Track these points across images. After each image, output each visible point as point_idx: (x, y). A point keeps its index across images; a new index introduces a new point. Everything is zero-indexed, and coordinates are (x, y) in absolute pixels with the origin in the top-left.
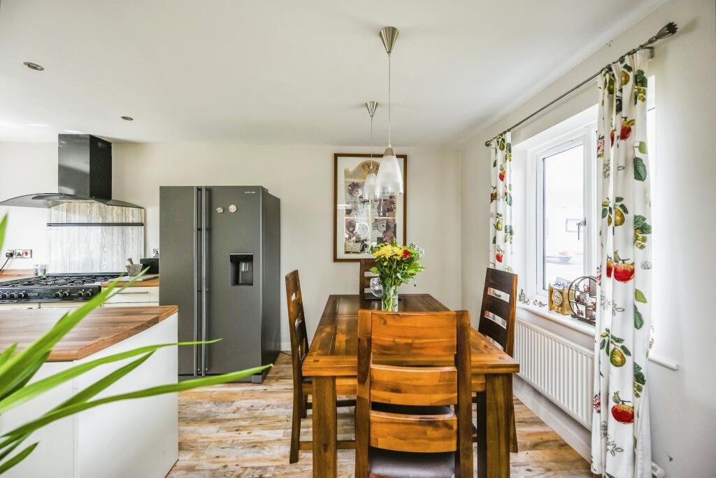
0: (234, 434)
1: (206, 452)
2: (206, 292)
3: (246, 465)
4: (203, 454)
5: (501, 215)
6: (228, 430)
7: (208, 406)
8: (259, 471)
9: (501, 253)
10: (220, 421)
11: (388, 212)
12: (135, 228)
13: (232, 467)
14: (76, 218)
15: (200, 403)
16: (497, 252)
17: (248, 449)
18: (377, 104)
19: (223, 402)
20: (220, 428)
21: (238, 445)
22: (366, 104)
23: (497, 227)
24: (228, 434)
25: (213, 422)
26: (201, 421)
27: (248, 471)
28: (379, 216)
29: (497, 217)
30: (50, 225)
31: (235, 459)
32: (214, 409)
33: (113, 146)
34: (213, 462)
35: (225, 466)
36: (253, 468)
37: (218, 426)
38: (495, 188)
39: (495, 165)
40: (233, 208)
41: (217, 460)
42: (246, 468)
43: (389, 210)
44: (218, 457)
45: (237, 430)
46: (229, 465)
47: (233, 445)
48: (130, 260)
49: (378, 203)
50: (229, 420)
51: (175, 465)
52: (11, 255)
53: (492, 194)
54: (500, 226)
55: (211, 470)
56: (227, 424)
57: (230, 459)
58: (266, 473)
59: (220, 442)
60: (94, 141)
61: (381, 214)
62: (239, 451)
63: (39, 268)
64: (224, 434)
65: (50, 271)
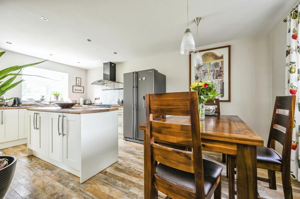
0: (138, 159)
1: (127, 162)
2: (136, 109)
3: (136, 169)
4: (126, 162)
5: (294, 63)
6: (136, 157)
7: (134, 149)
8: (139, 173)
9: (294, 89)
10: (135, 154)
11: (219, 76)
12: (121, 90)
13: (132, 168)
14: (108, 88)
15: (132, 148)
16: (291, 88)
17: (139, 165)
18: (200, 18)
19: (139, 149)
20: (134, 157)
21: (137, 163)
22: (194, 20)
23: (290, 71)
24: (136, 159)
25: (133, 154)
26: (129, 153)
27: (136, 171)
28: (214, 79)
29: (291, 65)
30: (103, 90)
31: (134, 166)
32: (135, 150)
33: (116, 65)
34: (127, 165)
35: (130, 167)
36: (138, 171)
37: (134, 155)
38: (289, 46)
39: (289, 31)
40: (144, 78)
41: (128, 165)
42: (136, 170)
43: (219, 75)
44: (129, 164)
45: (139, 158)
46: (131, 167)
47: (136, 162)
48: (119, 100)
49: (213, 72)
50: (138, 155)
51: (116, 162)
52: (96, 99)
53: (287, 51)
54: (293, 70)
55: (125, 167)
56: (137, 156)
57: (132, 166)
58: (141, 174)
59: (132, 160)
60: (111, 63)
61: (215, 78)
62: (136, 164)
63: (100, 103)
64: (134, 158)
65: (103, 104)
